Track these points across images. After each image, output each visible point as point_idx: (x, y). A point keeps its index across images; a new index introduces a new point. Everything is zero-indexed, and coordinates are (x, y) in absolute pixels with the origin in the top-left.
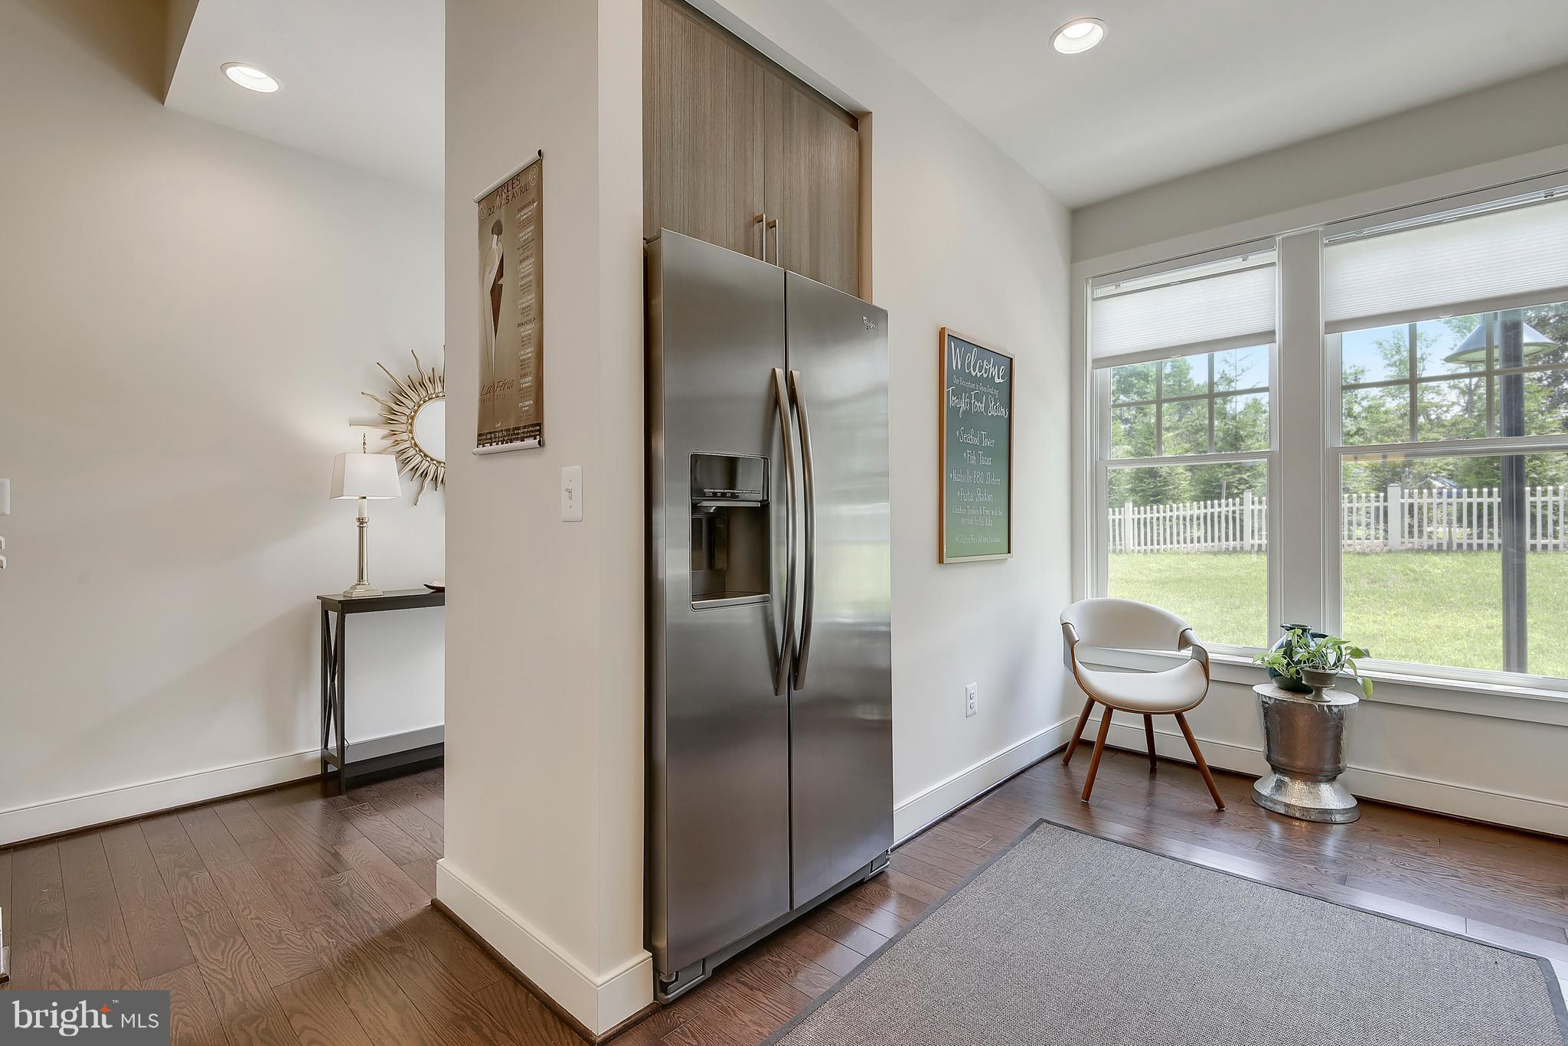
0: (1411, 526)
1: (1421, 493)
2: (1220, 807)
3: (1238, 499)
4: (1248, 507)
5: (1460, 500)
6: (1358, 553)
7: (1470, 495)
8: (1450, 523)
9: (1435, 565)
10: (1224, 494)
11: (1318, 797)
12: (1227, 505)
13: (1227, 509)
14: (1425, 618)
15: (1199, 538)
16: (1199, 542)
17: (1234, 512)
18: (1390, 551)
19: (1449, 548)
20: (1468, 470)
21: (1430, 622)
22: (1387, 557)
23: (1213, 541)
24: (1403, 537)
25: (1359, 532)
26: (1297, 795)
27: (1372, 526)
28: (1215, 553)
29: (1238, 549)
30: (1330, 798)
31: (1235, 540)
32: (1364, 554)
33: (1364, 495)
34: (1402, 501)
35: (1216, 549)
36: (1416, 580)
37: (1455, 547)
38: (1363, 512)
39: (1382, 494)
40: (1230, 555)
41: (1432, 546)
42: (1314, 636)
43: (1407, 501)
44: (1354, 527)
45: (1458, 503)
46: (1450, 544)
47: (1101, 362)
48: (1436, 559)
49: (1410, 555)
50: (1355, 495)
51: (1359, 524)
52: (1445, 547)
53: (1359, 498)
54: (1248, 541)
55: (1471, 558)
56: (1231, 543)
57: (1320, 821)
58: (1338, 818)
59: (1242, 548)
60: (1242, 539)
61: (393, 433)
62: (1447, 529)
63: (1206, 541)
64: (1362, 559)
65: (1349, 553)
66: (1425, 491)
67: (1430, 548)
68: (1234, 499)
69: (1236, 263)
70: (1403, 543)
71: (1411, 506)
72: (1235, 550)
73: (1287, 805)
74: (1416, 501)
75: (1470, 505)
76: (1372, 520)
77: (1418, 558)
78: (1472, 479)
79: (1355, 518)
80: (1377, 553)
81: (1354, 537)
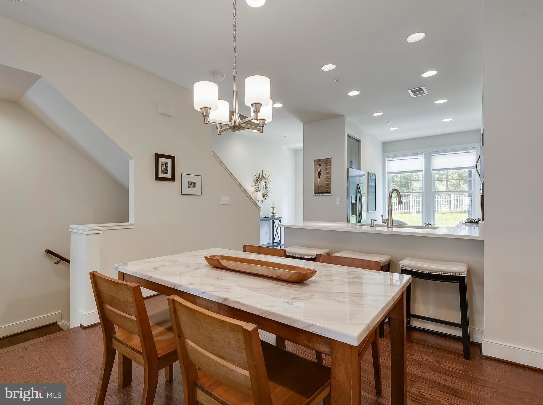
0: (457, 205)
3: (408, 198)
4: (411, 200)
6: (443, 213)
10: (404, 196)
12: (405, 199)
13: (405, 200)
15: (397, 209)
16: (397, 210)
17: (407, 201)
18: (451, 212)
22: (450, 214)
23: (401, 210)
24: (455, 208)
25: (442, 207)
27: (447, 205)
28: (402, 213)
29: (408, 212)
31: (407, 209)
32: (444, 213)
33: (444, 196)
35: (402, 212)
38: (444, 201)
39: (449, 196)
40: (406, 214)
41: (463, 211)
42: (430, 225)
43: (456, 198)
44: (441, 206)
47: (389, 173)
50: (442, 197)
51: (443, 205)
53: (443, 197)
54: (411, 210)
56: (406, 210)
59: (409, 212)
60: (409, 209)
61: (256, 188)
63: (399, 210)
64: (444, 215)
65: (440, 213)
67: (462, 212)
68: (407, 197)
69: (416, 157)
70: (455, 210)
71: (457, 200)
72: (407, 212)
74: (458, 198)
76: (446, 204)
77: (459, 214)
79: (442, 203)
80: (448, 213)
81: (441, 209)
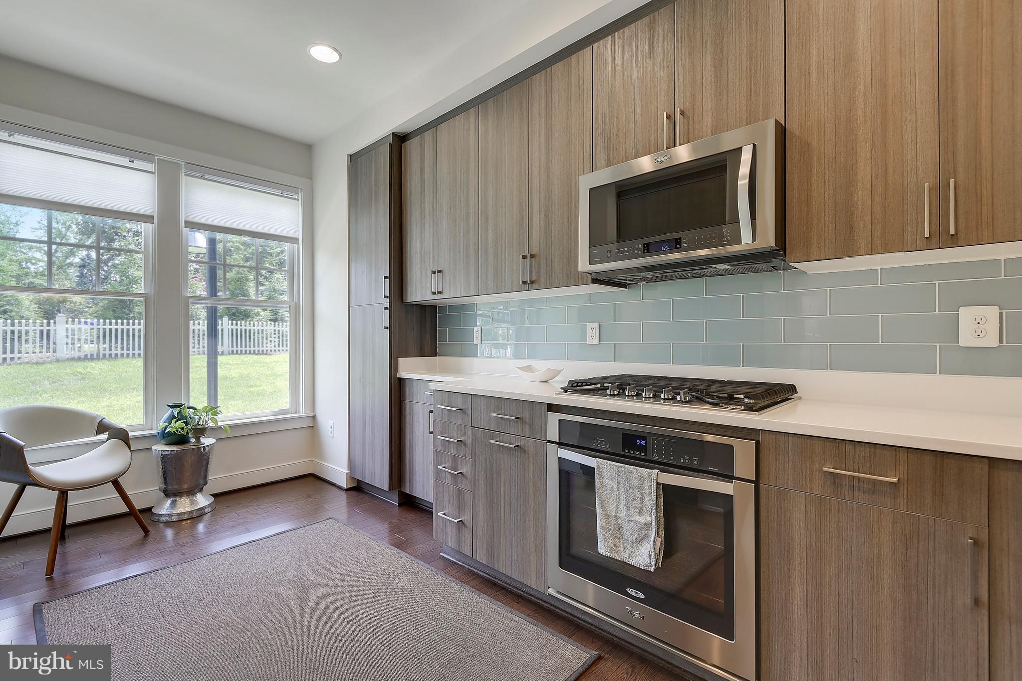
1: (73, 321)
2: (146, 531)
5: (105, 327)
7: (111, 324)
8: (98, 343)
9: (93, 368)
11: (196, 503)
14: (98, 402)
18: (58, 361)
19: (98, 358)
20: (105, 309)
21: (103, 404)
26: (184, 506)
30: (202, 500)
34: (67, 326)
36: (83, 379)
37: (101, 356)
39: (52, 321)
45: (103, 329)
46: (98, 354)
48: (93, 364)
49: (73, 363)
52: (95, 356)
55: (112, 362)
57: (197, 516)
58: (206, 510)
62: (97, 346)
66: (76, 320)
69: (125, 161)
73: (179, 514)
75: (111, 330)
78: (110, 313)
